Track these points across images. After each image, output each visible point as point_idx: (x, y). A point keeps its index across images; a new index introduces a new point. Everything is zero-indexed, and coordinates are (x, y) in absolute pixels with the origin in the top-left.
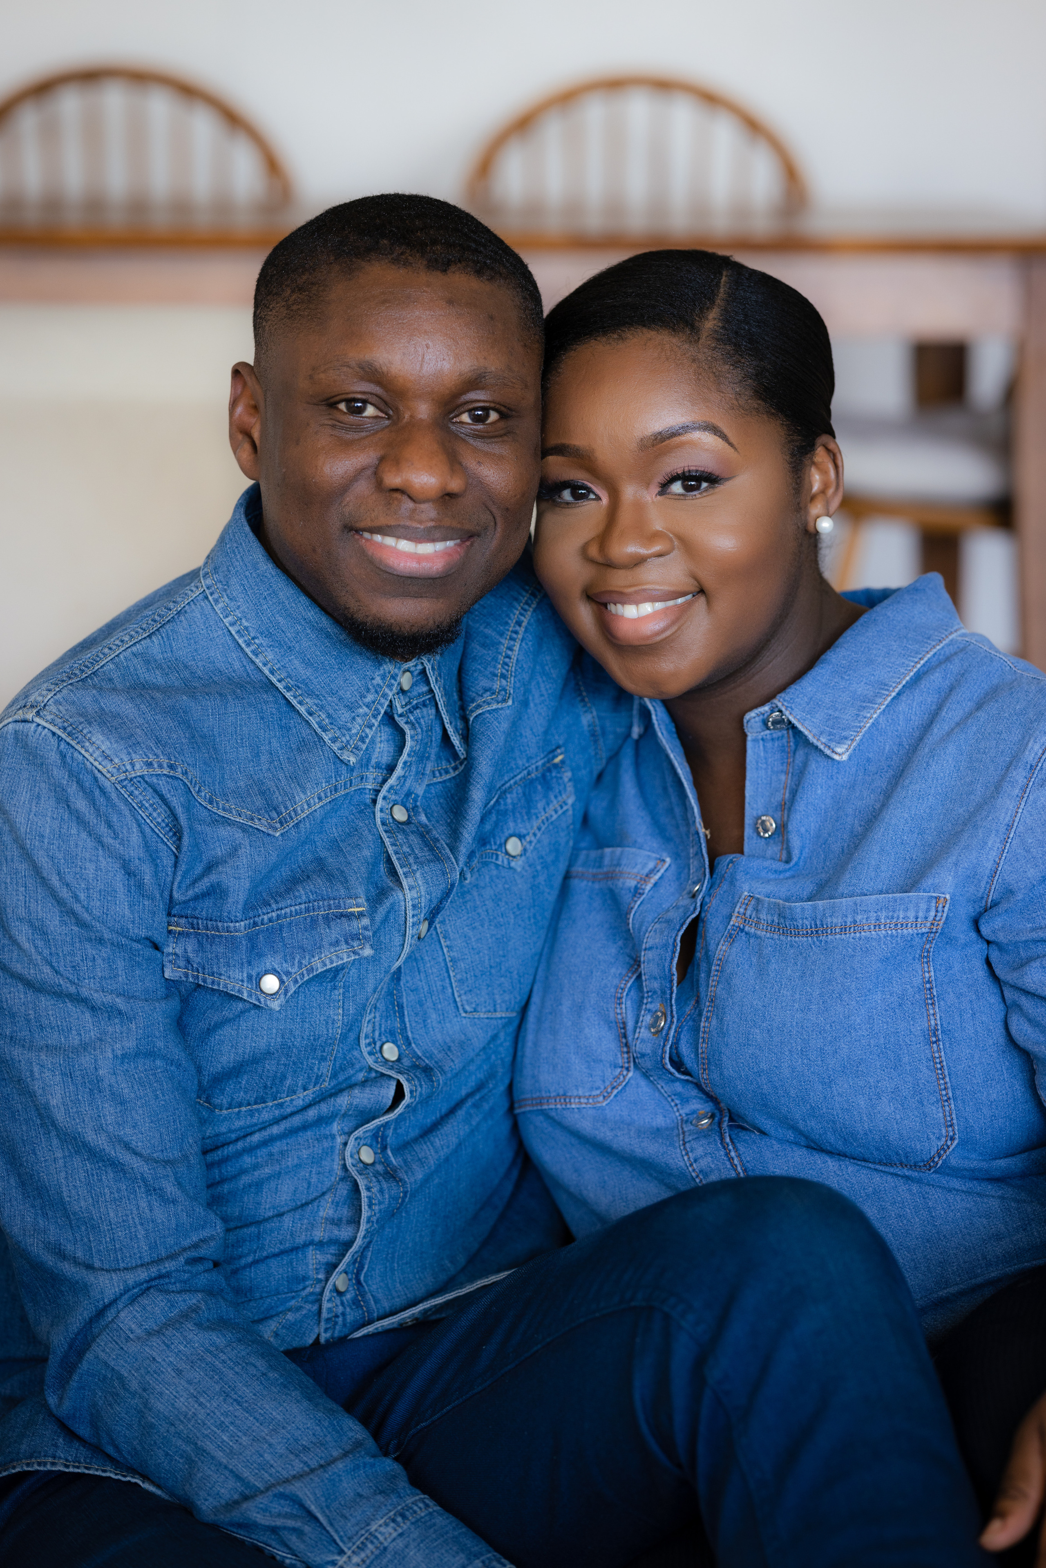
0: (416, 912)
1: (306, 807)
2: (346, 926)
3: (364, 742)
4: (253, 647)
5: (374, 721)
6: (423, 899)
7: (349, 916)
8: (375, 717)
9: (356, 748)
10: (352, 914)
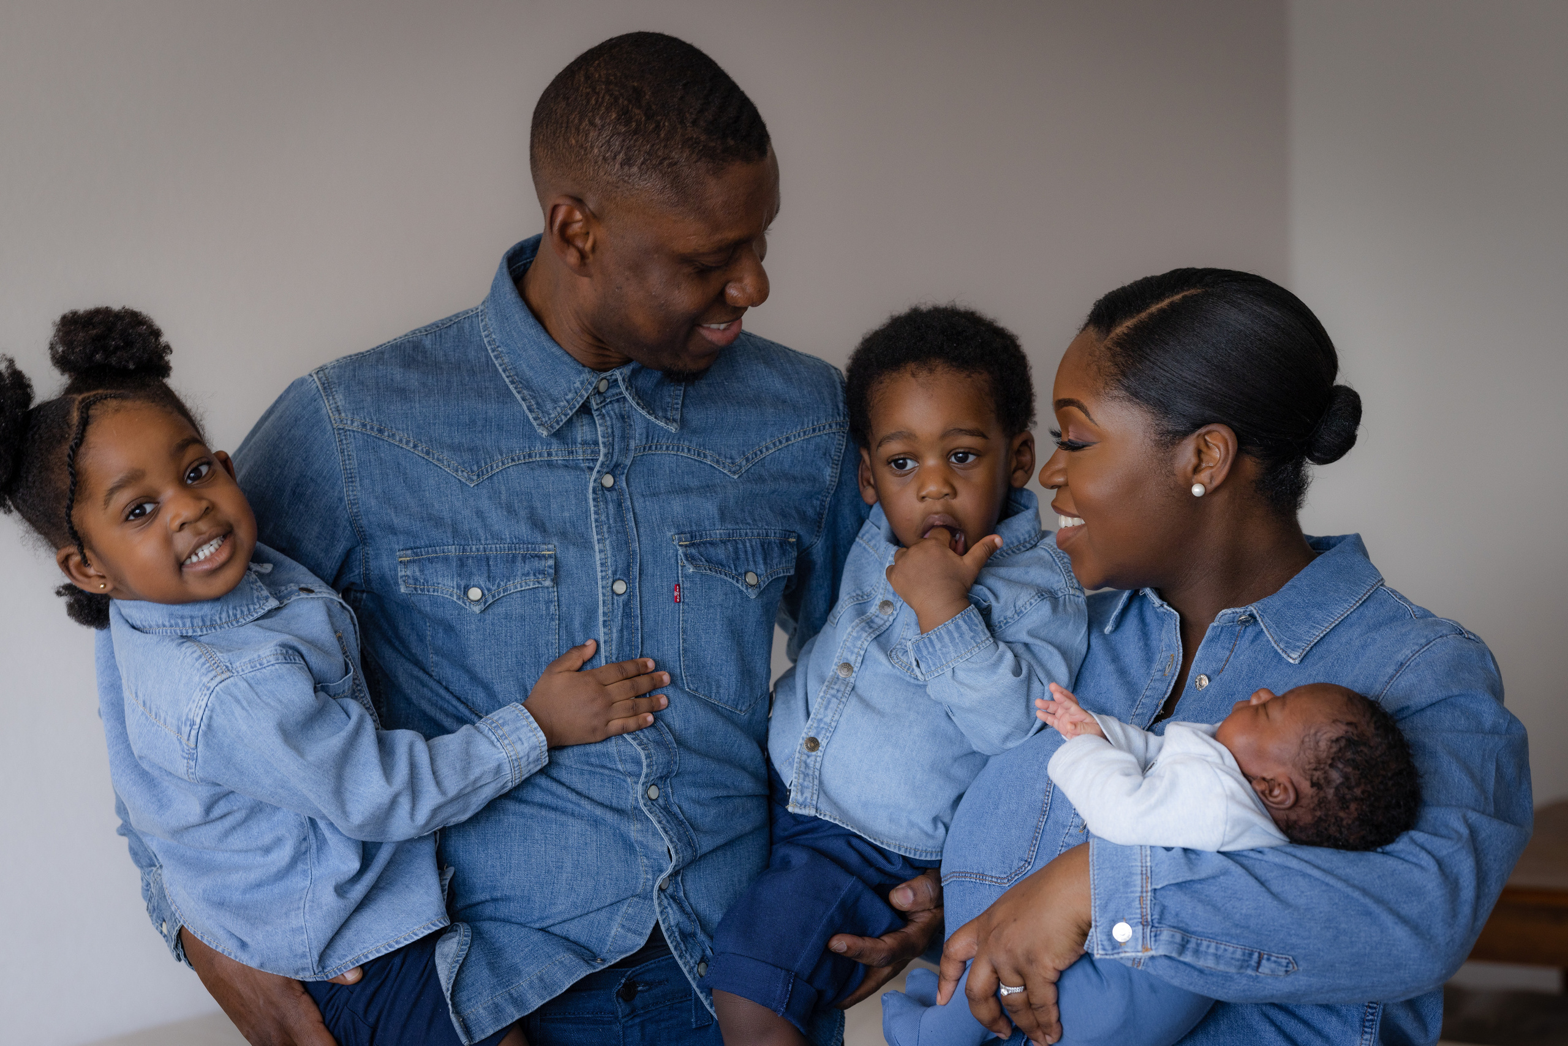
0: (604, 569)
1: (500, 464)
2: (537, 564)
3: (558, 424)
4: (496, 353)
5: (569, 411)
6: (609, 560)
7: (540, 557)
8: (571, 409)
9: (552, 427)
10: (544, 556)
